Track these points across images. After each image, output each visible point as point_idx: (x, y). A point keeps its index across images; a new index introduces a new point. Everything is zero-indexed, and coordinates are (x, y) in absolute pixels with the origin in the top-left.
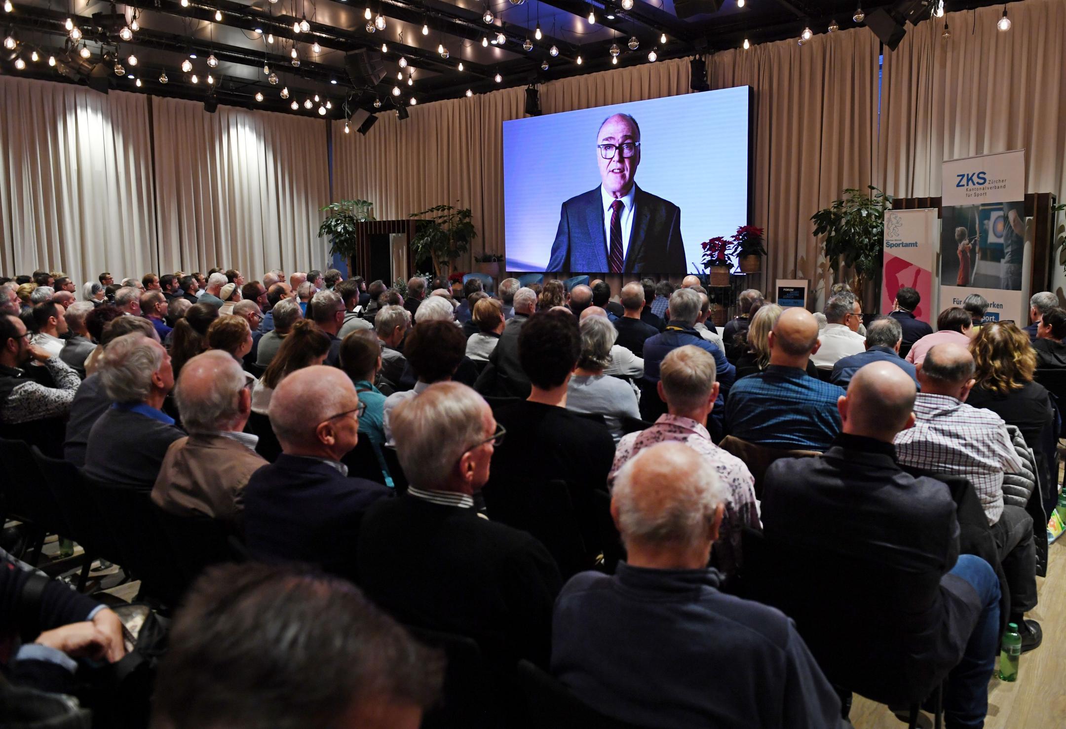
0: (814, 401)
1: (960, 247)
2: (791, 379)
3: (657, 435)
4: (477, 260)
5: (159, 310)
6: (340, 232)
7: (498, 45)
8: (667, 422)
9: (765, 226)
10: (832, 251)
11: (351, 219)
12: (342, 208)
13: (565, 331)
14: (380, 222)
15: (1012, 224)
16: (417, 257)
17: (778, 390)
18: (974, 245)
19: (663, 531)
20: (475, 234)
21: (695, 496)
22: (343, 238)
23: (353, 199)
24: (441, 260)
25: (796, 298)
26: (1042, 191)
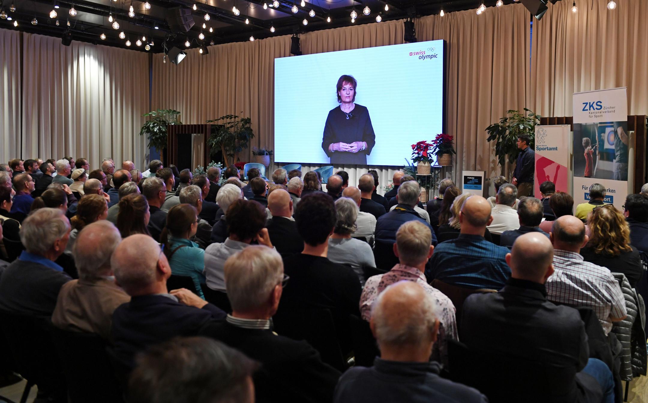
0: (489, 258)
1: (586, 151)
2: (475, 243)
3: (394, 278)
4: (254, 154)
5: (28, 187)
6: (156, 131)
7: (273, 8)
8: (400, 269)
9: (454, 135)
10: (500, 151)
11: (164, 123)
12: (158, 115)
13: (327, 207)
14: (185, 125)
15: (620, 136)
16: (212, 151)
17: (466, 251)
18: (595, 150)
19: (404, 338)
20: (253, 135)
21: (422, 316)
22: (158, 136)
23: (166, 108)
24: (228, 153)
25: (476, 183)
26: (641, 113)
